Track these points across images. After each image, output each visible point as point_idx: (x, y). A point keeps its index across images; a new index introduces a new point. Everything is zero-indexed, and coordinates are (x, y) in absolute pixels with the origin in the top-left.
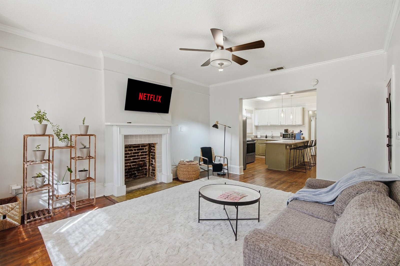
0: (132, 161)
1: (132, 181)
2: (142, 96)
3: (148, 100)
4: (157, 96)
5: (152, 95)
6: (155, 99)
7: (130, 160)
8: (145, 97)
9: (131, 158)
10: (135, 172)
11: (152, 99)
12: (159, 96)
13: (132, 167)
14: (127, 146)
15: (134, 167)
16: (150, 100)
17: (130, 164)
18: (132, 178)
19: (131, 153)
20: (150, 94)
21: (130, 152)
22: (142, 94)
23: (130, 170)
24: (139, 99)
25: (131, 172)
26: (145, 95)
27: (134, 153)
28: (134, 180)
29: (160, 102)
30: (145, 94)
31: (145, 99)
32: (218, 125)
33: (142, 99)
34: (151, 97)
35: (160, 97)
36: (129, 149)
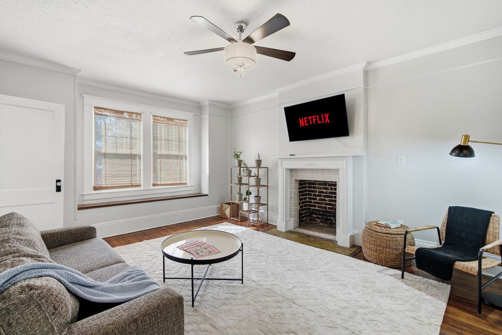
0: (328, 202)
1: (327, 227)
2: (303, 122)
3: (311, 124)
4: (322, 115)
5: (314, 117)
6: (321, 120)
7: (325, 200)
8: (307, 121)
9: (327, 199)
10: (331, 218)
11: (315, 121)
12: (325, 115)
13: (328, 210)
14: (322, 182)
15: (329, 211)
16: (314, 123)
17: (325, 206)
18: (327, 223)
19: (326, 193)
20: (312, 116)
21: (325, 191)
22: (302, 119)
23: (325, 213)
24: (301, 126)
25: (326, 215)
26: (306, 120)
27: (330, 193)
28: (330, 228)
29: (329, 122)
30: (305, 118)
31: (308, 124)
32: (470, 144)
33: (303, 125)
34: (314, 119)
35: (327, 116)
36: (324, 186)
